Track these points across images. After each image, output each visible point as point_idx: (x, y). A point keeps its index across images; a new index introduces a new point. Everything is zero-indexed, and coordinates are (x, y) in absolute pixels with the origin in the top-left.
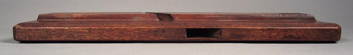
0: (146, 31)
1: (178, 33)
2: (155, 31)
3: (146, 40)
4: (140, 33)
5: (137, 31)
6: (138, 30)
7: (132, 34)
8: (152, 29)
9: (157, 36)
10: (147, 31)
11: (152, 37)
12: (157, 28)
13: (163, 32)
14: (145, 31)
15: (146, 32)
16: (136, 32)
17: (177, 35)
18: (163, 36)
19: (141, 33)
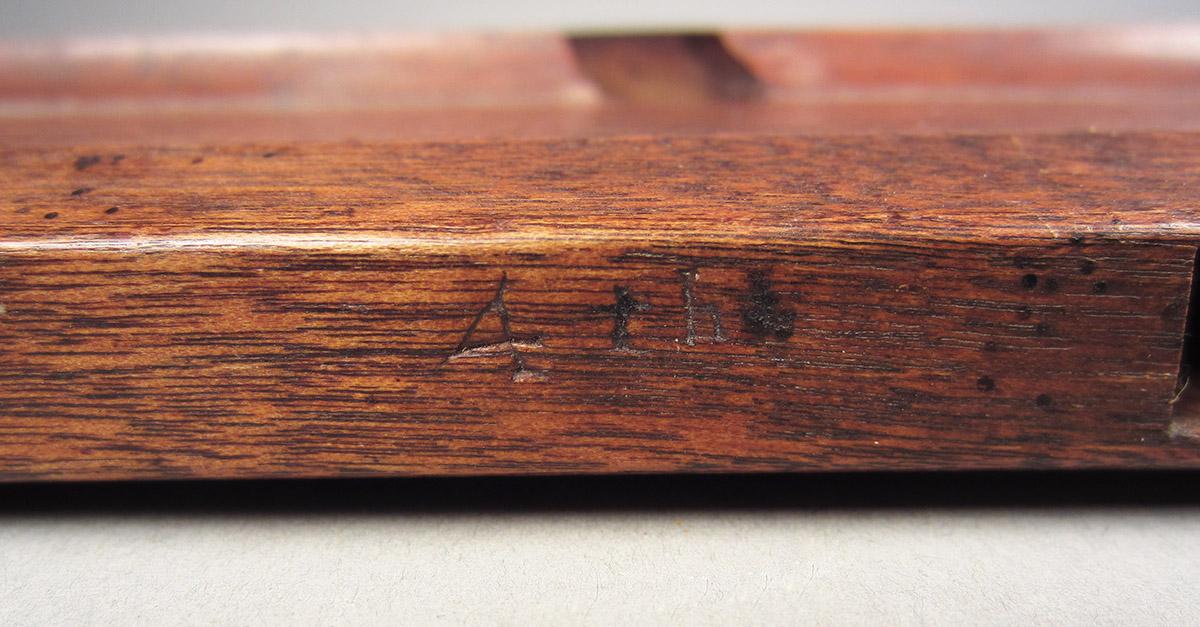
0: (416, 312)
1: (1041, 330)
2: (591, 312)
3: (433, 466)
4: (298, 359)
5: (237, 316)
6: (270, 299)
7: (159, 380)
8: (532, 275)
9: (641, 404)
10: (432, 313)
11: (539, 423)
12: (625, 257)
13: (754, 331)
14: (390, 313)
15: (425, 332)
16: (226, 337)
17: (1012, 386)
18: (746, 399)
19: (321, 351)
